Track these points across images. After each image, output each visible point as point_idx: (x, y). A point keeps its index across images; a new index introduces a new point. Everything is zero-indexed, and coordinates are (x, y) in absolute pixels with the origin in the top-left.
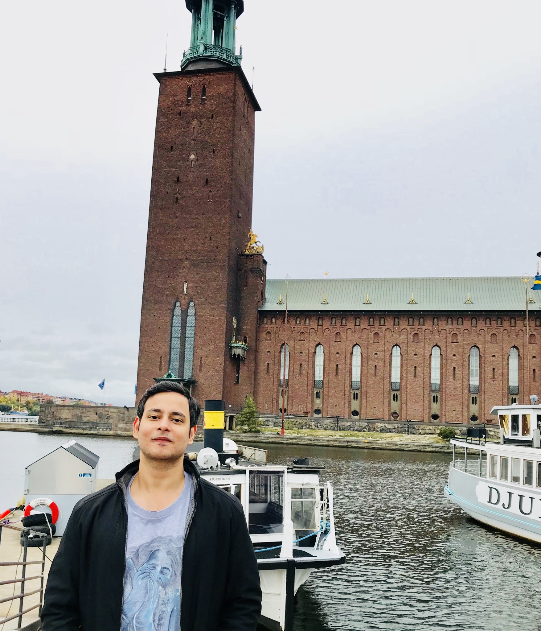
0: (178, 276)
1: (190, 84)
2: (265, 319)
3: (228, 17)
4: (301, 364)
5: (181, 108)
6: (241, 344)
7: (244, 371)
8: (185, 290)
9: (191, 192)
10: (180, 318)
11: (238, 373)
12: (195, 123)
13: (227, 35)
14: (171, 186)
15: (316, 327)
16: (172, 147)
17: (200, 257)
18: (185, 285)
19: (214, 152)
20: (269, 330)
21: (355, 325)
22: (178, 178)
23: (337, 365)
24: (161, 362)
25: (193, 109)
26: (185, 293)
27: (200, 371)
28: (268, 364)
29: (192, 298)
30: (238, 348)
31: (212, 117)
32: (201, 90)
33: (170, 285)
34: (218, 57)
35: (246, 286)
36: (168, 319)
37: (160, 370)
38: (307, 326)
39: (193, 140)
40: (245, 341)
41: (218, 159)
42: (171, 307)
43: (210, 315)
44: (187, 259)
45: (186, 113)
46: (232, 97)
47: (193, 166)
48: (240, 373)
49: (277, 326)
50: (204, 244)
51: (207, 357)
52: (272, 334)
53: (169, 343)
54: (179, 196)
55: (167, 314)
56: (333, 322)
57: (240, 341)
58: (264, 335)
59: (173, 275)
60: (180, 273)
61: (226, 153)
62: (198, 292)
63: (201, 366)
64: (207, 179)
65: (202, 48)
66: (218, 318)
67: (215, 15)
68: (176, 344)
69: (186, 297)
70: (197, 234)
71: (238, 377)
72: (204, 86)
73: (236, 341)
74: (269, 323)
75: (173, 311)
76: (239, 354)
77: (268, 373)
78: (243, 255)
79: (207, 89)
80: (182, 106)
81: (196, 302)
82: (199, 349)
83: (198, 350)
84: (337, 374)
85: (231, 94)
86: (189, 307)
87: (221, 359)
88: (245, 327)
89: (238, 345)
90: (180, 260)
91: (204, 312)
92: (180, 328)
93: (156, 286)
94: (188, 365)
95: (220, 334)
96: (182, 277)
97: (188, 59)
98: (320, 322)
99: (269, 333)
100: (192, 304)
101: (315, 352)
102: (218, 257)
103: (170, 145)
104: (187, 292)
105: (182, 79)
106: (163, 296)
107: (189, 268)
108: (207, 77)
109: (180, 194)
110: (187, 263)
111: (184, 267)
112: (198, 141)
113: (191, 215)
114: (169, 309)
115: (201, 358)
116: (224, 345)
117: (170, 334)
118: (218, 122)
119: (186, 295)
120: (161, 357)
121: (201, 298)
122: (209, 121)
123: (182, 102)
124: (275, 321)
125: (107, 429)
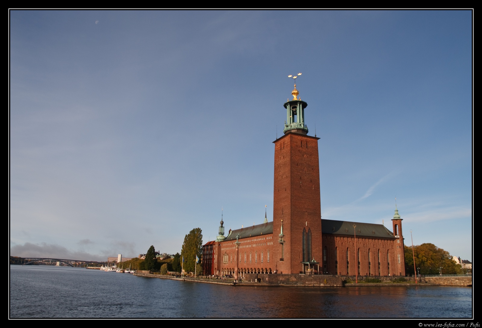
1: (302, 139)
9: (305, 184)
10: (305, 236)
14: (298, 180)
16: (297, 164)
17: (311, 211)
18: (306, 222)
22: (301, 177)
24: (299, 255)
25: (304, 150)
29: (309, 228)
31: (311, 155)
32: (306, 143)
33: (301, 222)
36: (301, 236)
37: (299, 258)
41: (314, 172)
42: (302, 231)
44: (306, 212)
47: (306, 173)
50: (312, 206)
51: (316, 253)
53: (302, 246)
55: (301, 234)
59: (302, 217)
60: (304, 217)
62: (311, 226)
66: (319, 237)
68: (304, 246)
69: (307, 228)
75: (303, 233)
79: (308, 143)
81: (311, 229)
82: (313, 249)
86: (308, 232)
90: (304, 212)
91: (314, 234)
92: (305, 240)
93: (295, 222)
94: (310, 256)
95: (320, 244)
96: (305, 219)
100: (309, 230)
104: (307, 225)
105: (299, 137)
106: (298, 226)
107: (307, 215)
108: (308, 139)
109: (302, 184)
112: (307, 164)
113: (306, 193)
115: (314, 253)
117: (302, 243)
120: (299, 252)
121: (313, 228)
123: (300, 146)
125: (301, 284)
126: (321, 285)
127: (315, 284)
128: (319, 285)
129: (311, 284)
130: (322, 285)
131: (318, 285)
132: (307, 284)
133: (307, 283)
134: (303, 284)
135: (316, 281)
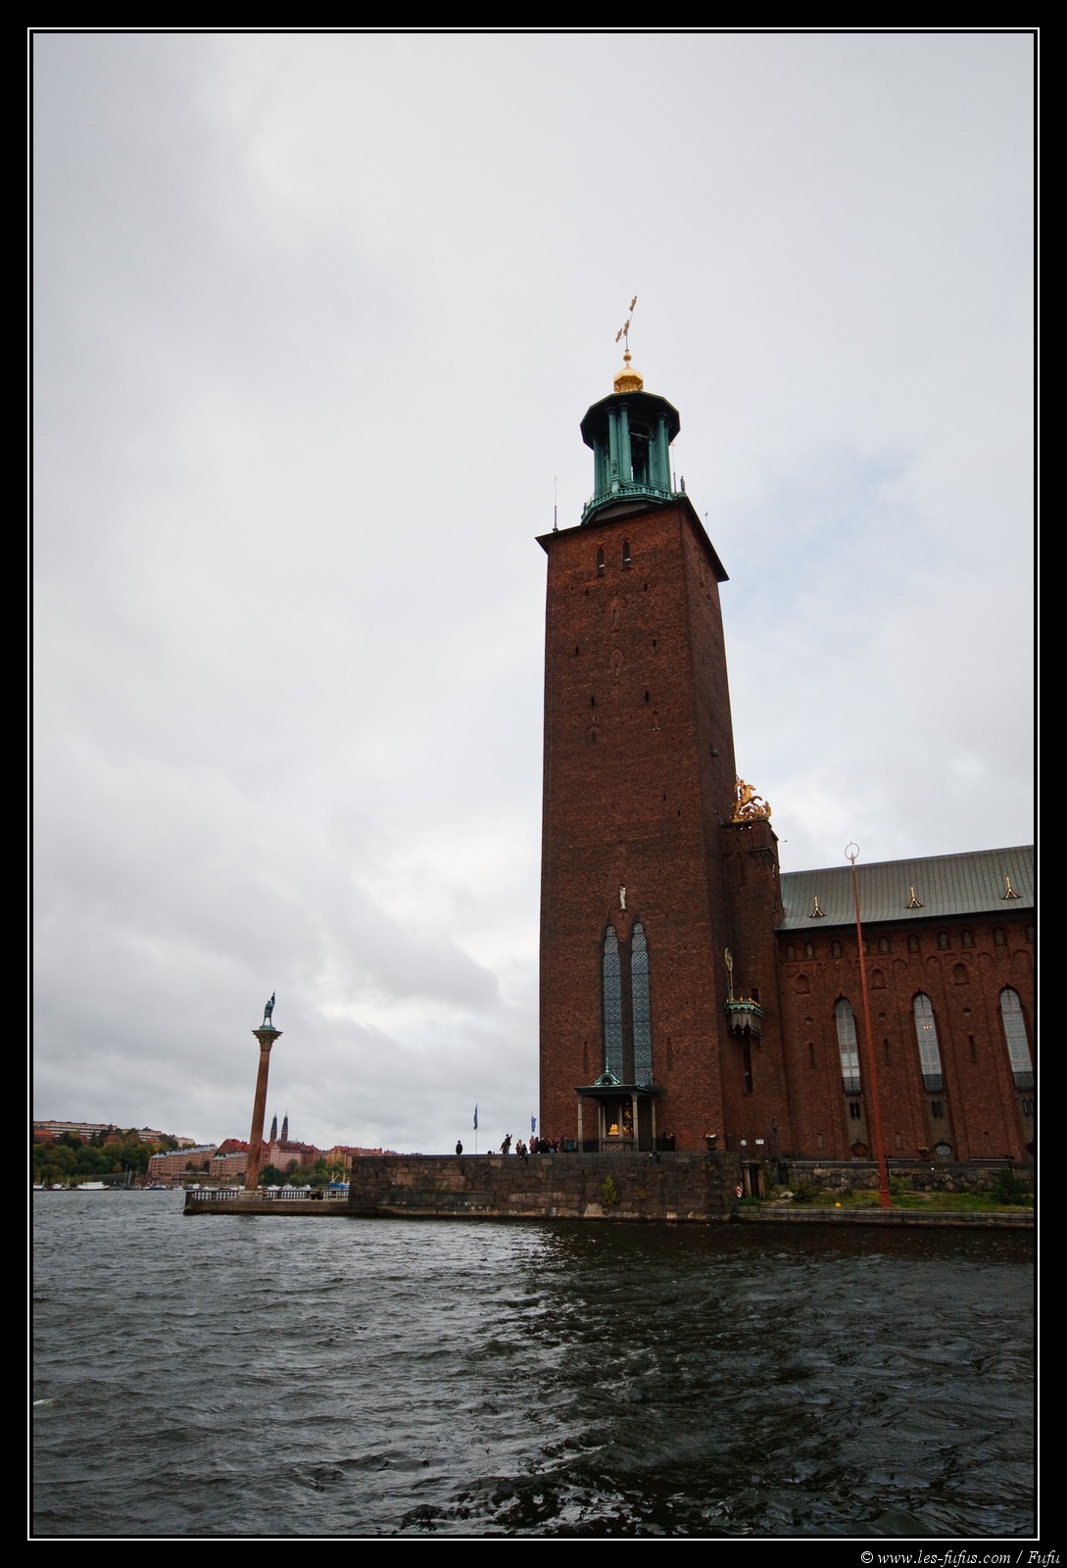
0: (607, 876)
1: (600, 543)
2: (791, 949)
3: (656, 439)
4: (885, 1041)
5: (587, 584)
6: (750, 1005)
7: (761, 1063)
8: (623, 900)
9: (618, 720)
10: (618, 959)
11: (749, 1069)
12: (614, 603)
13: (656, 465)
14: (580, 715)
15: (905, 957)
16: (577, 649)
17: (647, 834)
18: (623, 893)
19: (655, 645)
20: (801, 972)
21: (996, 945)
22: (593, 699)
23: (971, 1037)
24: (586, 1054)
25: (610, 581)
26: (624, 907)
27: (670, 1067)
28: (811, 1044)
29: (637, 916)
30: (744, 1012)
31: (646, 588)
32: (620, 548)
33: (592, 895)
34: (645, 496)
35: (744, 885)
36: (593, 963)
37: (586, 1071)
38: (884, 956)
39: (616, 631)
40: (755, 998)
41: (663, 655)
42: (598, 938)
43: (678, 947)
44: (621, 842)
45: (598, 590)
46: (678, 549)
47: (617, 675)
48: (754, 1068)
49: (818, 962)
50: (652, 809)
51: (680, 1036)
52: (810, 979)
53: (599, 1011)
54: (598, 730)
55: (591, 954)
56: (943, 943)
57: (745, 998)
58: (793, 983)
59: (596, 875)
60: (610, 870)
61: (677, 642)
62: (648, 903)
63: (670, 1056)
64: (647, 693)
65: (615, 488)
66: (694, 952)
67: (633, 440)
68: (614, 1011)
69: (626, 916)
70: (638, 793)
71: (750, 1077)
72: (626, 542)
73: (737, 997)
74: (800, 957)
75: (602, 946)
76: (747, 1026)
77: (813, 1064)
78: (731, 825)
79: (631, 546)
80: (590, 581)
81: (648, 922)
82: (662, 1021)
83: (661, 1024)
84: (974, 1057)
85: (676, 545)
86: (632, 935)
87: (711, 1040)
88: (751, 969)
89: (743, 1006)
90: (608, 845)
91: (665, 941)
92: (618, 980)
93: (566, 901)
94: (642, 1057)
95: (703, 985)
96: (613, 877)
97: (593, 509)
98: (914, 946)
99: (802, 977)
100: (638, 928)
101: (913, 1012)
102: (683, 831)
103: (574, 646)
104: (626, 905)
105: (586, 538)
106: (579, 919)
107: (627, 859)
108: (628, 528)
109: (598, 726)
110: (622, 849)
111: (617, 858)
112: (624, 631)
113: (621, 759)
114: (594, 943)
115: (669, 1039)
116: (714, 1006)
117: (599, 994)
118: (658, 595)
119: (625, 911)
120: (586, 1043)
121: (656, 914)
122: (640, 596)
123: (590, 574)
124: (814, 952)
125: (485, 1207)
126: (585, 1215)
127: (556, 1203)
128: (577, 1214)
129: (535, 1206)
130: (593, 1211)
131: (567, 1213)
132: (517, 1202)
133: (514, 1198)
134: (493, 1207)
135: (564, 1190)
